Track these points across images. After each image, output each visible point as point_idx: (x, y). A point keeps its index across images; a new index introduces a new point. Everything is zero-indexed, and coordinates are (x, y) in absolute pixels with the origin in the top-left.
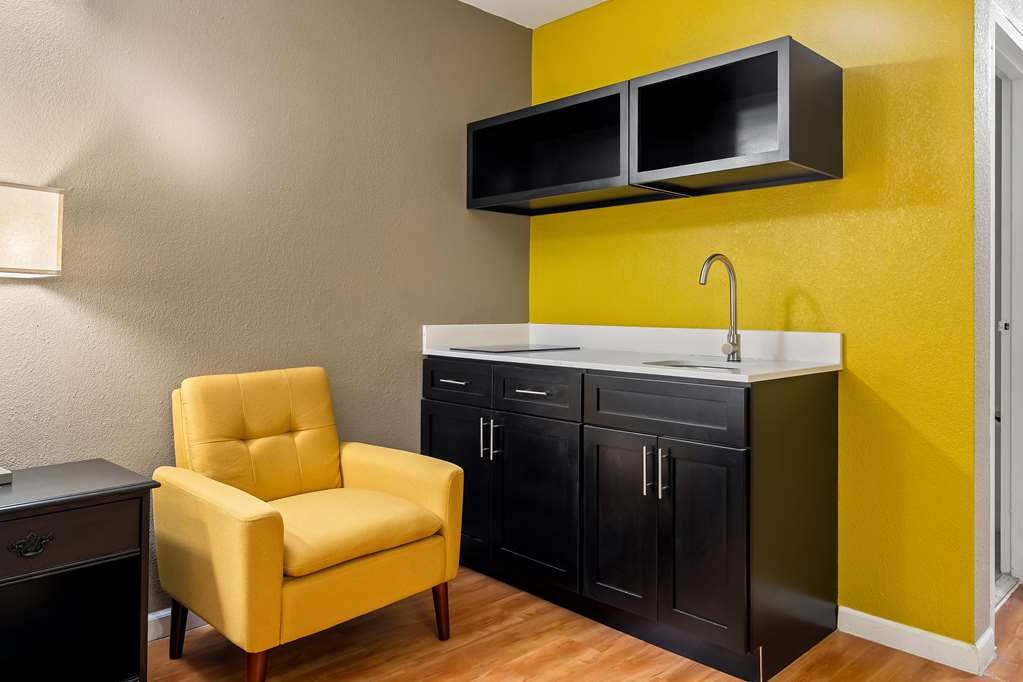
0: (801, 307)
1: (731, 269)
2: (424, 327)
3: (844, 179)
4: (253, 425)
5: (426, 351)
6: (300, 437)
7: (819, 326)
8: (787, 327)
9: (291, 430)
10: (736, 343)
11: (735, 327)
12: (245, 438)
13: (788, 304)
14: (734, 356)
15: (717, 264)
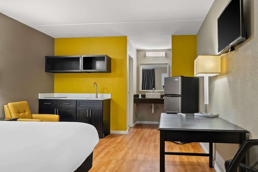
0: (105, 90)
1: (96, 85)
2: (39, 94)
3: (111, 73)
4: (20, 111)
5: (39, 98)
6: (26, 113)
7: (108, 93)
8: (103, 93)
9: (25, 112)
10: (97, 95)
11: (97, 93)
12: (19, 113)
13: (103, 90)
14: (97, 97)
15: (95, 84)
